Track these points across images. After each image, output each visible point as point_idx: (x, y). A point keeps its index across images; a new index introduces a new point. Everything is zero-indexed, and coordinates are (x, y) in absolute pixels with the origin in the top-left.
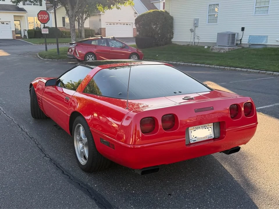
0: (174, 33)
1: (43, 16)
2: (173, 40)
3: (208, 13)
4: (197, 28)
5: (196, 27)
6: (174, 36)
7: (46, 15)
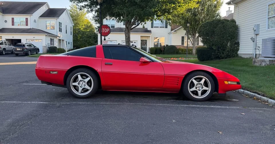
0: (239, 45)
1: (104, 30)
2: (239, 52)
3: (267, 16)
4: (258, 36)
5: (257, 34)
6: (240, 47)
7: (107, 29)
